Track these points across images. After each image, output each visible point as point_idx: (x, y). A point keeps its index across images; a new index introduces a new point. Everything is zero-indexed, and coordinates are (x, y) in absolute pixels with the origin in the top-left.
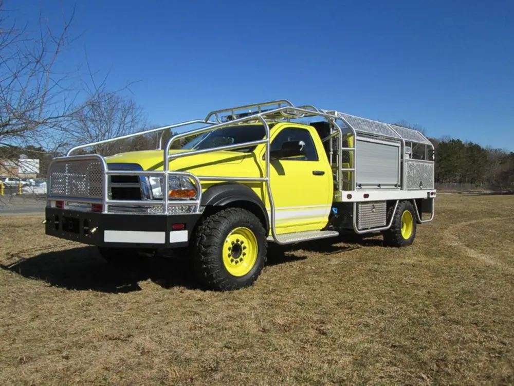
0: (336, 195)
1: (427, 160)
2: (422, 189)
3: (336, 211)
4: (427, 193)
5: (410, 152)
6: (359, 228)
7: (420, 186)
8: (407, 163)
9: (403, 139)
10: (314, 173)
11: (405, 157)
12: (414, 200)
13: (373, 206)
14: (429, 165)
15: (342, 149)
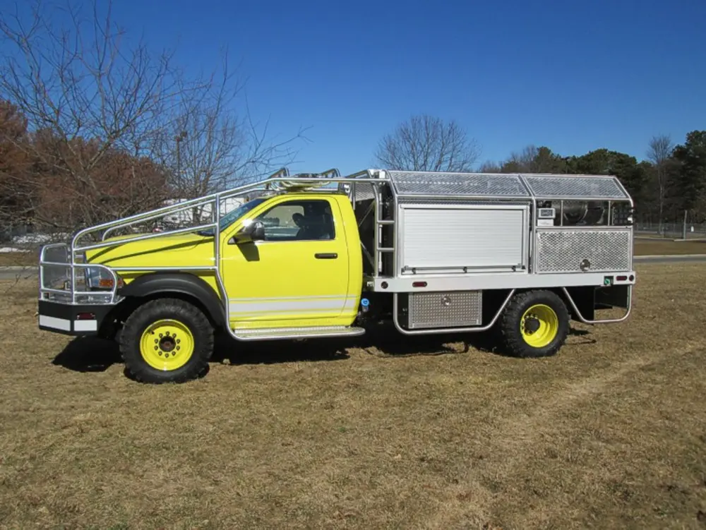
1: (611, 224)
2: (590, 271)
3: (366, 302)
4: (606, 277)
5: (554, 216)
6: (410, 327)
7: (582, 267)
8: (542, 233)
9: (533, 198)
10: (318, 256)
11: (537, 225)
12: (565, 289)
13: (445, 297)
14: (614, 232)
15: (379, 222)
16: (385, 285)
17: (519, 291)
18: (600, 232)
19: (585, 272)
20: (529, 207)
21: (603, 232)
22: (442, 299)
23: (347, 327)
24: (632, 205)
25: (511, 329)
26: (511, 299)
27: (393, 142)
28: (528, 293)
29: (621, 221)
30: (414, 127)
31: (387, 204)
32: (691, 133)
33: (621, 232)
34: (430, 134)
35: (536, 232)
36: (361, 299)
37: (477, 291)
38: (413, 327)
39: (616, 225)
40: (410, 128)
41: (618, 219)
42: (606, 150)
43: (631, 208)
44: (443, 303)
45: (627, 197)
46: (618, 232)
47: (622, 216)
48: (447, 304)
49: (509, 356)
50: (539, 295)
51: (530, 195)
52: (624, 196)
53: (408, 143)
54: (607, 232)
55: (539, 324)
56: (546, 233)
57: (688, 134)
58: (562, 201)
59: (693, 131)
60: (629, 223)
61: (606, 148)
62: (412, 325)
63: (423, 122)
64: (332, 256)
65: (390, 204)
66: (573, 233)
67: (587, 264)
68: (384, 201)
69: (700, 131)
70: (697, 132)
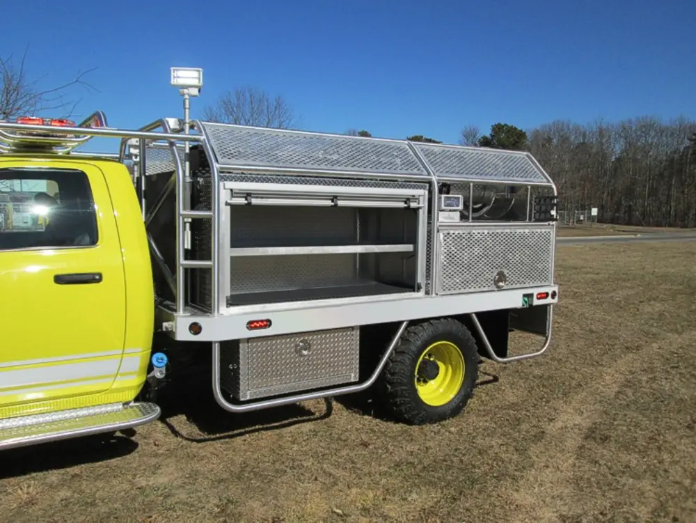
0: (165, 324)
1: (530, 220)
2: (505, 287)
3: (161, 360)
4: (525, 296)
5: (461, 207)
6: (242, 399)
7: (496, 282)
8: (446, 232)
9: (434, 179)
10: (59, 279)
11: (438, 220)
12: (474, 316)
13: (301, 342)
14: (535, 231)
15: (184, 214)
16: (195, 328)
17: (413, 323)
18: (518, 231)
19: (500, 289)
20: (427, 192)
21: (522, 231)
22: (297, 346)
23: (126, 404)
24: (556, 194)
25: (401, 384)
26: (401, 338)
27: (215, 114)
28: (425, 324)
29: (544, 217)
30: (239, 99)
31: (201, 180)
32: (495, 125)
33: (543, 231)
34: (255, 109)
35: (438, 231)
36: (153, 353)
37: (352, 328)
38: (248, 398)
39: (535, 221)
40: (234, 100)
41: (540, 212)
42: (422, 137)
43: (554, 197)
44: (298, 351)
45: (549, 182)
46: (539, 231)
47: (543, 208)
48: (305, 353)
49: (397, 421)
50: (441, 327)
51: (429, 174)
52: (545, 180)
53: (231, 117)
54: (527, 231)
55: (437, 368)
56: (452, 232)
57: (492, 126)
58: (472, 184)
59: (496, 123)
60: (551, 218)
61: (421, 135)
62: (246, 393)
63: (248, 95)
64: (92, 279)
65: (206, 182)
66: (486, 232)
67: (502, 277)
68: (194, 174)
69: (503, 123)
70: (499, 124)
